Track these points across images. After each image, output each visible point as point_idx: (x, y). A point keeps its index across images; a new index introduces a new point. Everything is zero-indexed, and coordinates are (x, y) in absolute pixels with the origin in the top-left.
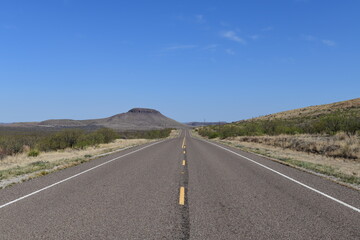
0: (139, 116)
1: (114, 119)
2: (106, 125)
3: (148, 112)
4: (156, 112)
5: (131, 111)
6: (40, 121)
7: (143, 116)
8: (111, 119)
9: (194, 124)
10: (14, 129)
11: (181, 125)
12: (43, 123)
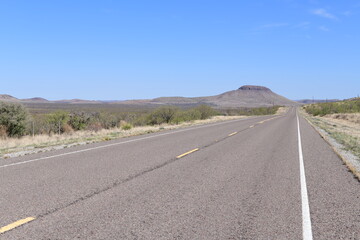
0: (248, 93)
1: (224, 97)
2: (216, 102)
3: (258, 89)
4: (266, 90)
5: (242, 88)
6: (151, 98)
7: (253, 93)
8: (220, 97)
9: (305, 101)
10: (123, 105)
11: (292, 102)
12: (154, 100)
